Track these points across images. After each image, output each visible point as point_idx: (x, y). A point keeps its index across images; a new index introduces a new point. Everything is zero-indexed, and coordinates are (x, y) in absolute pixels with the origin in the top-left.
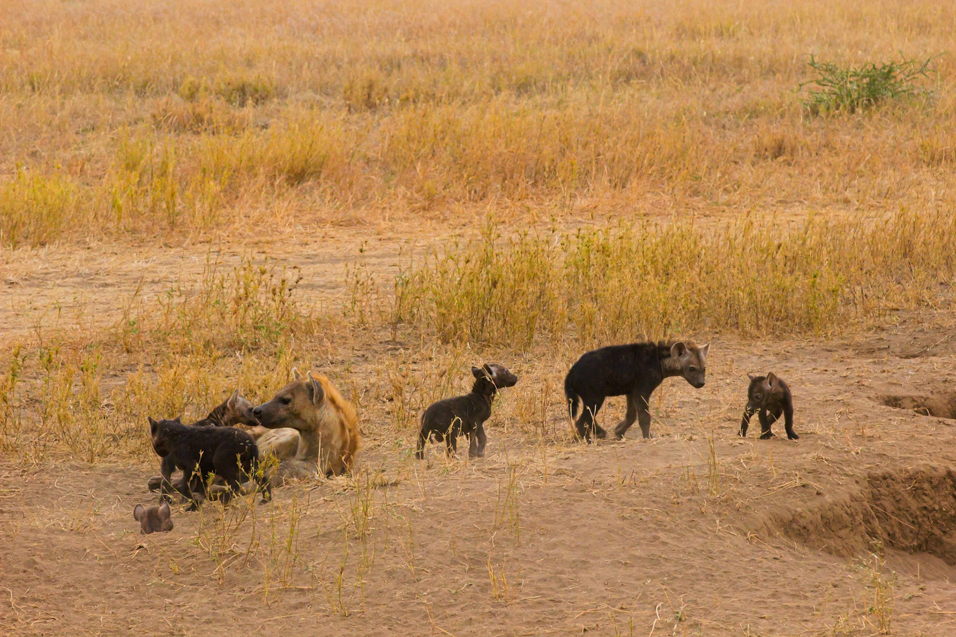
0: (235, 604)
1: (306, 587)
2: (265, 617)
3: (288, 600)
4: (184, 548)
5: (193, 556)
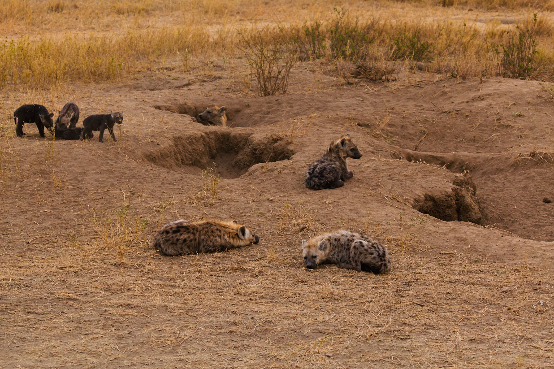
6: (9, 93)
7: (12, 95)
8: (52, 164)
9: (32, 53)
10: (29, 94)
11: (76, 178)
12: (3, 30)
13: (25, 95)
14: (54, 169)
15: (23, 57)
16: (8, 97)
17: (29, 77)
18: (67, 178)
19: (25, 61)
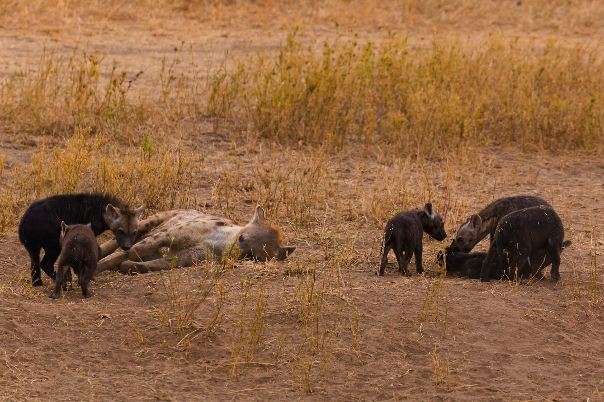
0: (205, 375)
1: (267, 364)
2: (235, 389)
3: (252, 374)
4: (144, 320)
5: (156, 329)
6: (351, 161)
7: (357, 167)
8: (433, 331)
9: (410, 75)
10: (396, 167)
11: (484, 368)
12: (351, 18)
13: (386, 168)
14: (438, 343)
15: (389, 83)
16: (348, 171)
17: (399, 129)
18: (466, 366)
19: (394, 92)
